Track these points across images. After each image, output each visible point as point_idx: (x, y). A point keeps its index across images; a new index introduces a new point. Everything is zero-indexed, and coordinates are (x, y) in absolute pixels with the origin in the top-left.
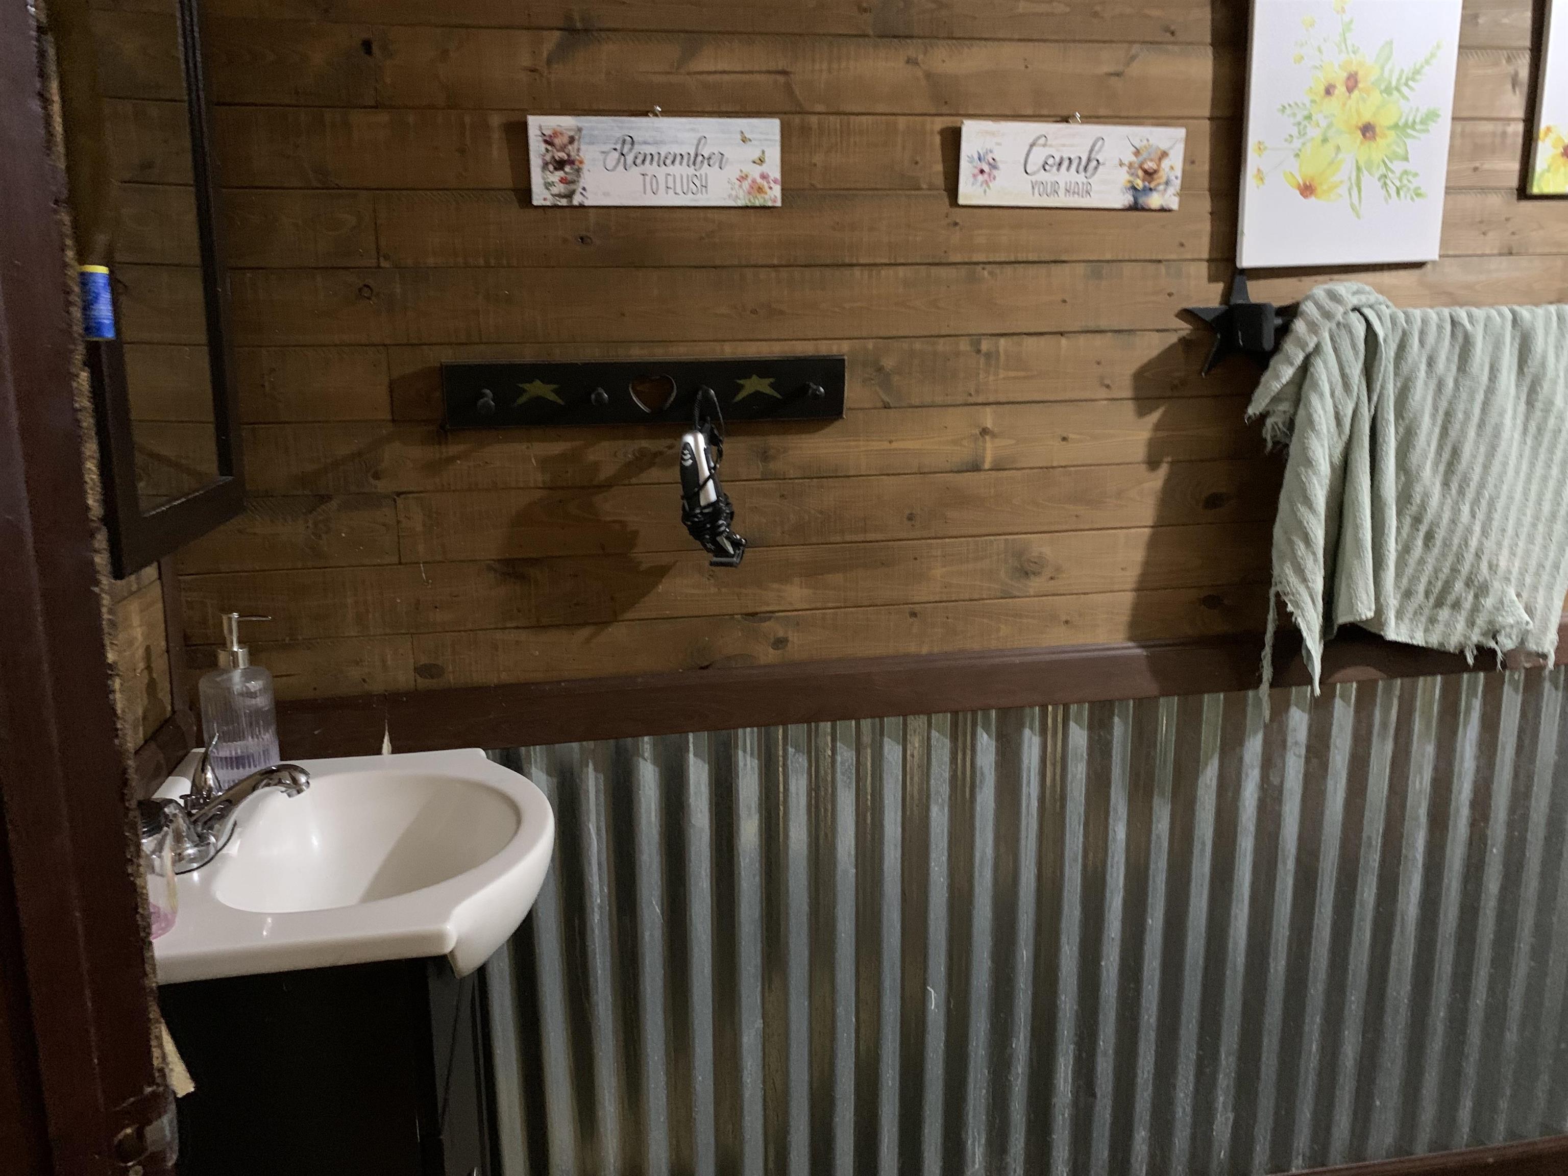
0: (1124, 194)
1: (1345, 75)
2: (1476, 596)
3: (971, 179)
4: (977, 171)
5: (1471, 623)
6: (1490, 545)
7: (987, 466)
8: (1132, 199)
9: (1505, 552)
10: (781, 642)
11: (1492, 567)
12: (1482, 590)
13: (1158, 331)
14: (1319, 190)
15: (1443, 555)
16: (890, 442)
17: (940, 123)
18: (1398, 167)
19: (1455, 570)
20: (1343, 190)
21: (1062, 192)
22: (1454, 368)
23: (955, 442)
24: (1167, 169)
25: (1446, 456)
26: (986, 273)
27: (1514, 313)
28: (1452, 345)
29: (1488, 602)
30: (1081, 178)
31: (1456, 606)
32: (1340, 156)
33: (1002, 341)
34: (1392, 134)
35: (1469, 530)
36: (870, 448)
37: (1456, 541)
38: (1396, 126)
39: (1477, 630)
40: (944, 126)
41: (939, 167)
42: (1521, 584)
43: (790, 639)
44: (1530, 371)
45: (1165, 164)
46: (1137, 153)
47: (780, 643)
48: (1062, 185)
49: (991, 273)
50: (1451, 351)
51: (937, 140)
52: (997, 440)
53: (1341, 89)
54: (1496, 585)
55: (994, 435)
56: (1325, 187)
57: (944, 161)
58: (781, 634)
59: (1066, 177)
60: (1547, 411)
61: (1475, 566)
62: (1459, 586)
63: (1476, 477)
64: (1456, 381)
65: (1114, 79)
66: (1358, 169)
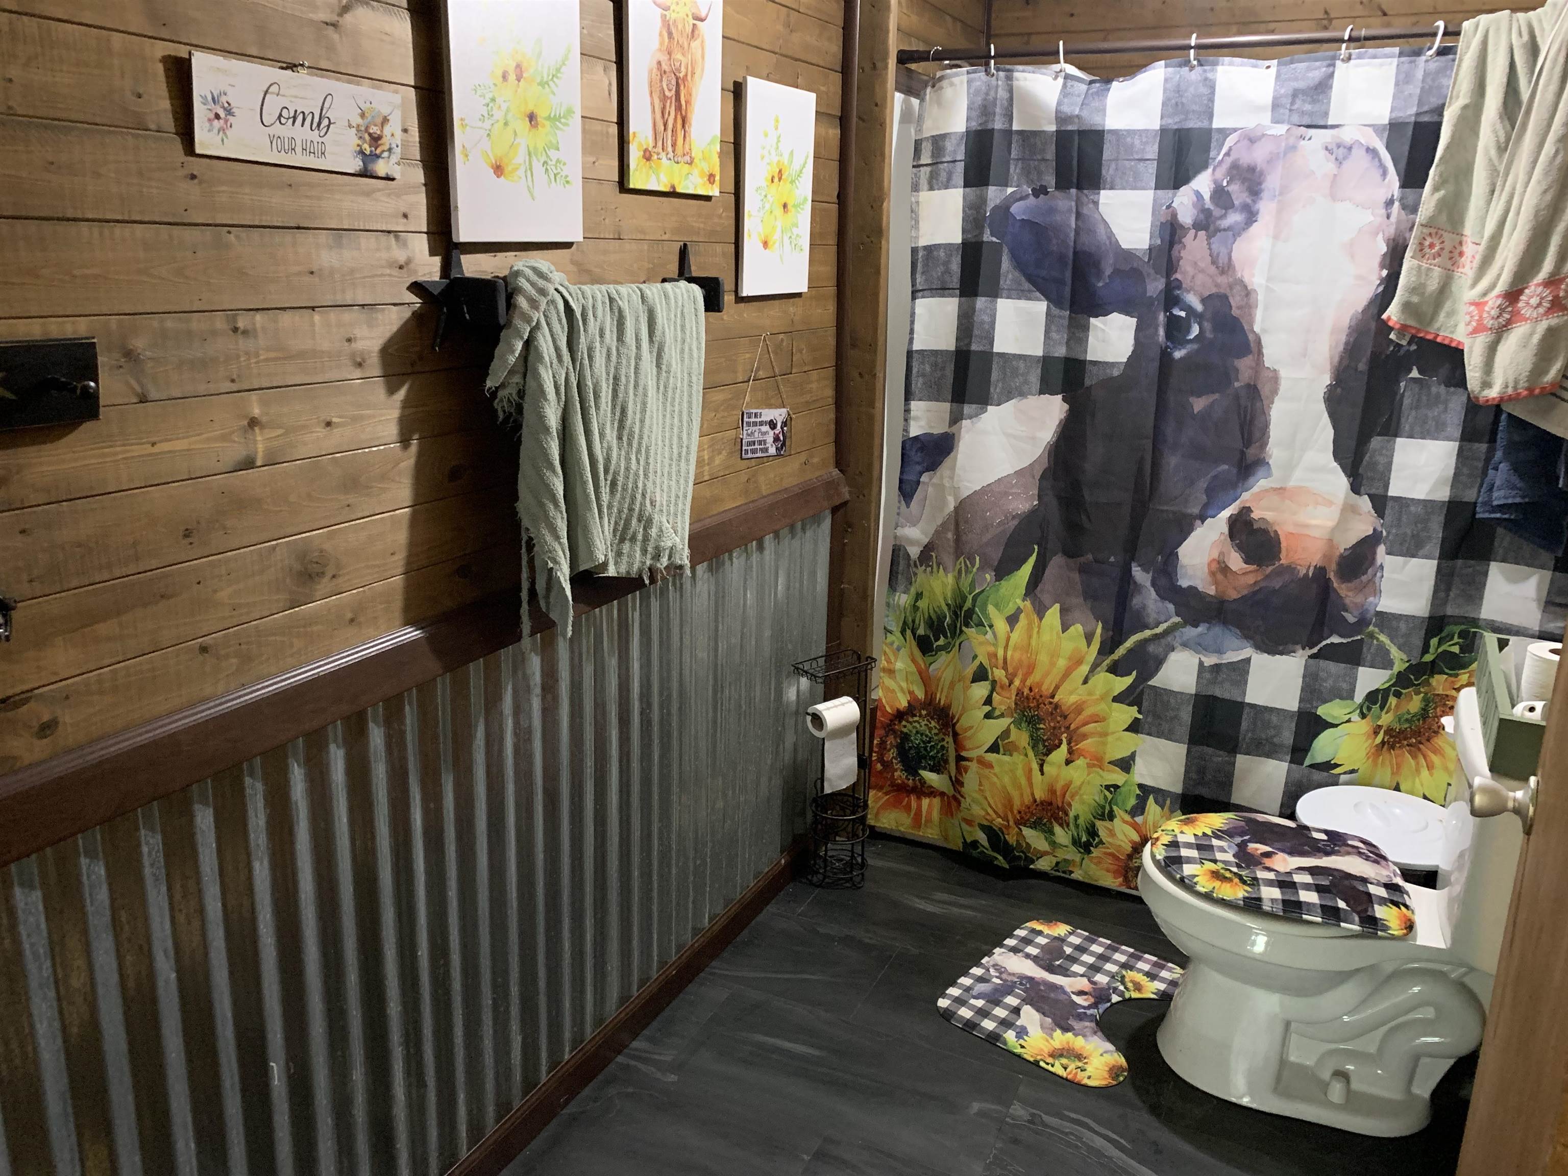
0: (355, 157)
1: (514, 65)
2: (645, 529)
3: (207, 124)
4: (212, 116)
5: (644, 551)
6: (650, 485)
7: (259, 463)
8: (361, 163)
9: (658, 490)
10: (49, 727)
11: (653, 503)
12: (648, 523)
13: (395, 305)
14: (506, 171)
15: (623, 498)
16: (153, 444)
17: (162, 49)
18: (553, 154)
19: (631, 510)
20: (521, 172)
21: (299, 149)
22: (615, 339)
23: (224, 438)
24: (389, 136)
25: (618, 414)
26: (232, 237)
27: (641, 290)
28: (612, 319)
29: (654, 532)
30: (315, 136)
31: (633, 539)
32: (518, 140)
33: (258, 317)
34: (547, 123)
35: (637, 475)
36: (128, 455)
37: (630, 486)
38: (549, 118)
39: (649, 556)
40: (167, 53)
41: (165, 104)
42: (669, 514)
43: (61, 720)
44: (657, 339)
45: (387, 130)
46: (363, 115)
47: (47, 728)
48: (299, 143)
49: (237, 237)
50: (612, 324)
51: (160, 68)
52: (266, 431)
53: (512, 77)
54: (656, 517)
55: (262, 427)
56: (510, 168)
57: (171, 98)
58: (46, 718)
59: (302, 133)
60: (668, 372)
61: (643, 504)
62: (634, 522)
63: (637, 430)
64: (618, 350)
65: (330, 30)
66: (530, 154)
